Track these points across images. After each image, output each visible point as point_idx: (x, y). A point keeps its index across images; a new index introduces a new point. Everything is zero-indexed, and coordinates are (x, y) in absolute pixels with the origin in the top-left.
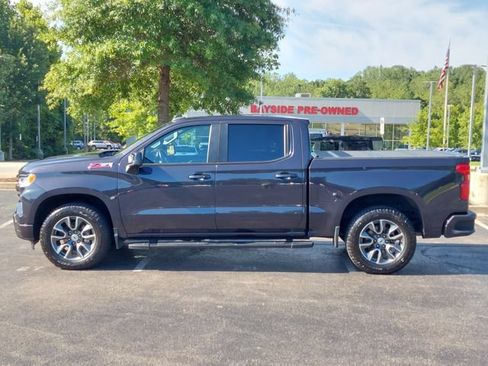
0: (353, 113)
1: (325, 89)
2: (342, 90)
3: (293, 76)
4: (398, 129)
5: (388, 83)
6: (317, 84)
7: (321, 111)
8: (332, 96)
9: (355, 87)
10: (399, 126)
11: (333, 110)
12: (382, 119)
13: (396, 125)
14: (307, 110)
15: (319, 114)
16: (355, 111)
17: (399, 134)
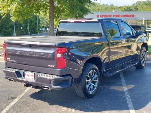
0: (133, 17)
1: (123, 9)
2: (129, 9)
3: (113, 5)
4: (148, 21)
5: (144, 6)
6: (121, 7)
7: (122, 16)
8: (125, 11)
9: (133, 8)
10: (149, 20)
11: (125, 16)
12: (144, 18)
13: (147, 20)
14: (117, 16)
15: (121, 17)
16: (133, 16)
17: (149, 23)
